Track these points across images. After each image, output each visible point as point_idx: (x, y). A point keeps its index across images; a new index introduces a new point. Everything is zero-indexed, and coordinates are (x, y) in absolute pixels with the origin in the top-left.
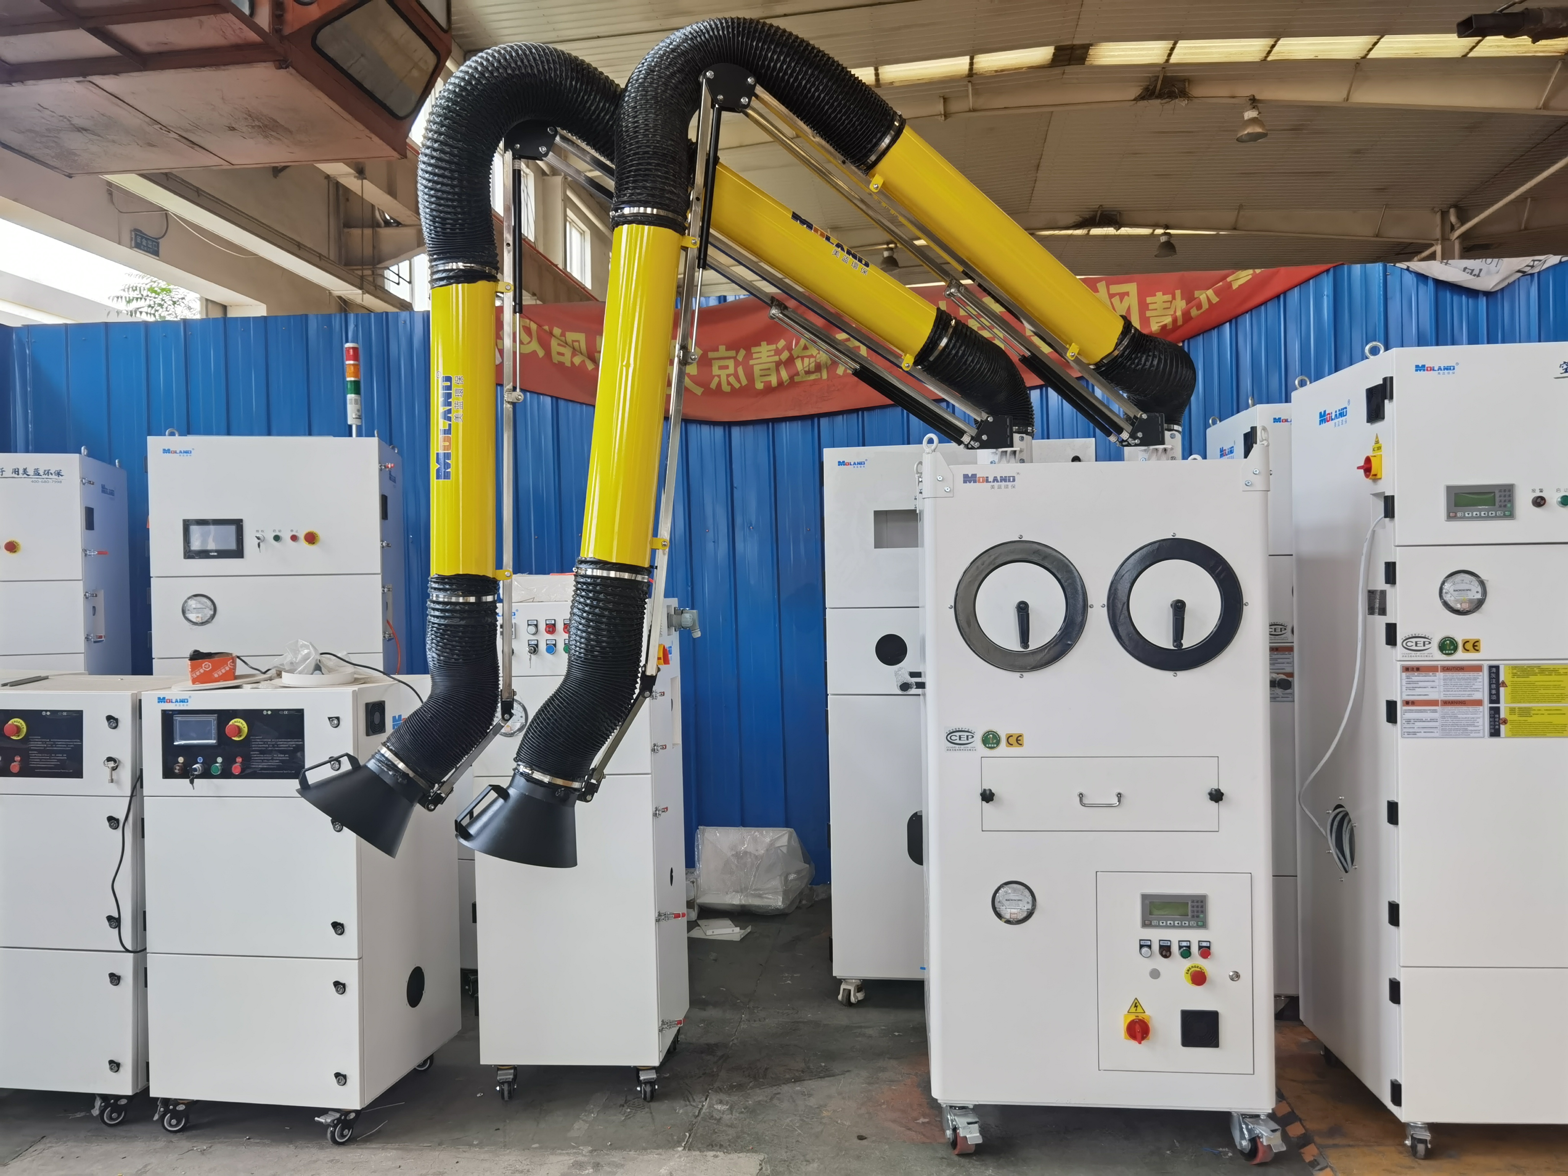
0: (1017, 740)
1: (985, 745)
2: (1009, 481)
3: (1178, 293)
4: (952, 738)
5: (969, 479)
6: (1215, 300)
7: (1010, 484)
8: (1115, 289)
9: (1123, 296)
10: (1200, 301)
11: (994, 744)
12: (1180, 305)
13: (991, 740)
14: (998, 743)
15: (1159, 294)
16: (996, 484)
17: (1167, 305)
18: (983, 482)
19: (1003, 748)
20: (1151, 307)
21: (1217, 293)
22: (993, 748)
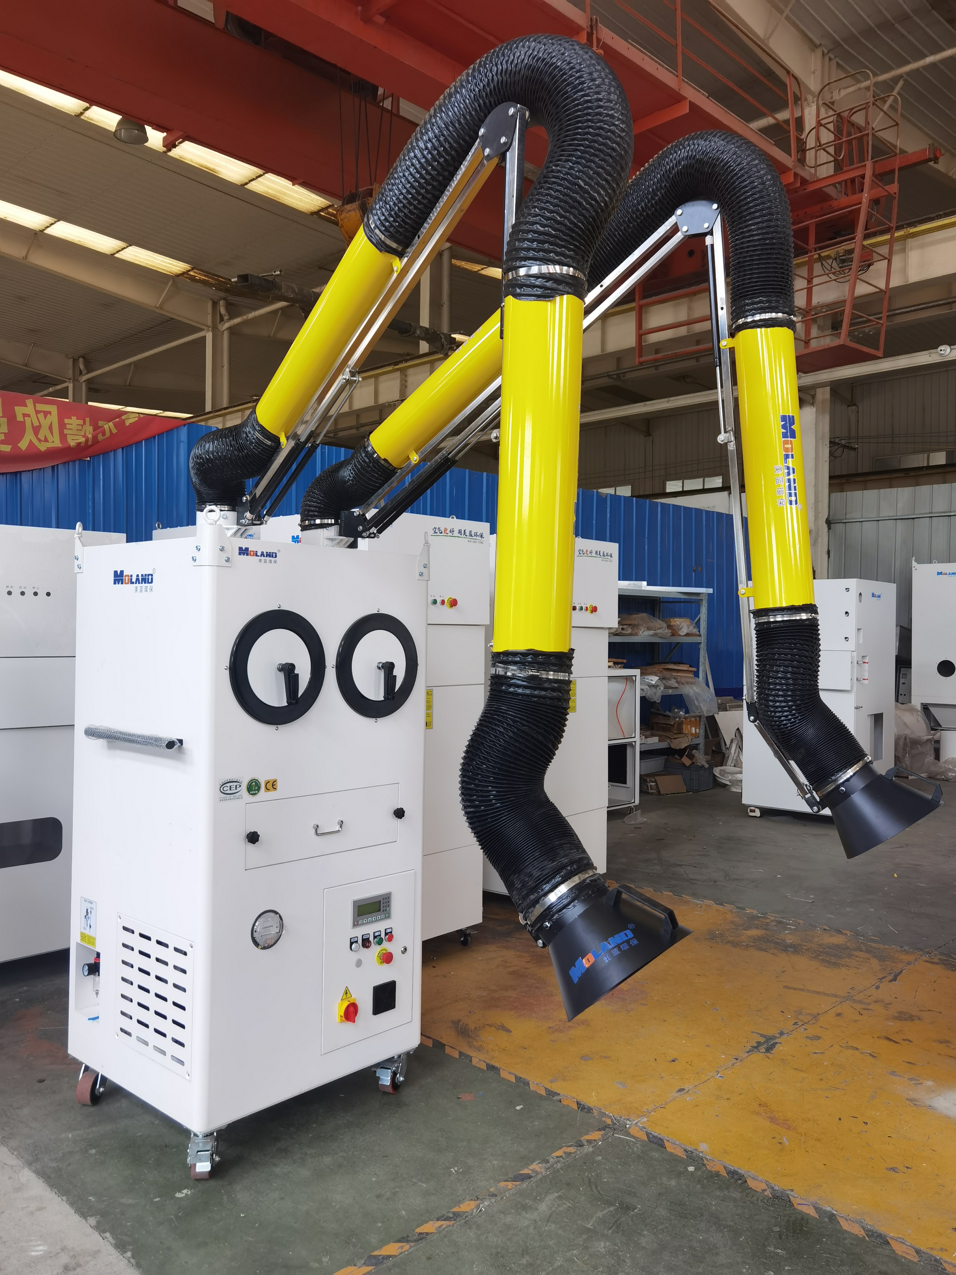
0: (272, 785)
1: (249, 793)
2: (273, 557)
3: (87, 420)
4: (224, 789)
5: (244, 551)
6: (114, 431)
7: (273, 559)
8: (40, 407)
9: (46, 413)
10: (105, 430)
11: (256, 790)
12: (89, 430)
13: (253, 787)
14: (259, 790)
15: (74, 418)
16: (262, 558)
17: (80, 427)
18: (253, 556)
19: (263, 794)
20: (68, 426)
21: (116, 425)
22: (256, 794)
